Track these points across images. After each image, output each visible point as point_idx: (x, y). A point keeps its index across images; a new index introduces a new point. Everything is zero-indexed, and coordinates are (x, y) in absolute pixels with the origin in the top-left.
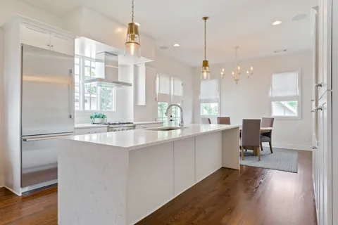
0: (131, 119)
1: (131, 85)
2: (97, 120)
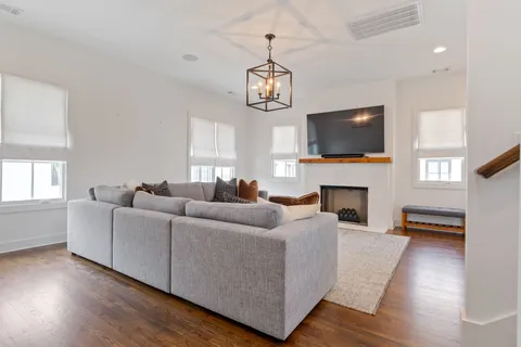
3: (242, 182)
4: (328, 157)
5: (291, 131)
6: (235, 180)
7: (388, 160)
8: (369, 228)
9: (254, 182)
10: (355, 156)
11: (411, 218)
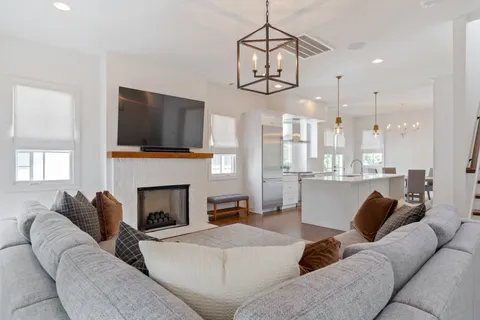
10: (181, 151)
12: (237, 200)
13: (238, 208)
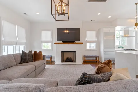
0: (134, 48)
1: (134, 37)
2: (121, 48)
3: (35, 52)
4: (65, 42)
5: (49, 33)
6: (31, 51)
7: (82, 43)
8: (77, 63)
9: (40, 52)
10: (72, 42)
11: (86, 59)
12: (96, 57)
13: (96, 60)
